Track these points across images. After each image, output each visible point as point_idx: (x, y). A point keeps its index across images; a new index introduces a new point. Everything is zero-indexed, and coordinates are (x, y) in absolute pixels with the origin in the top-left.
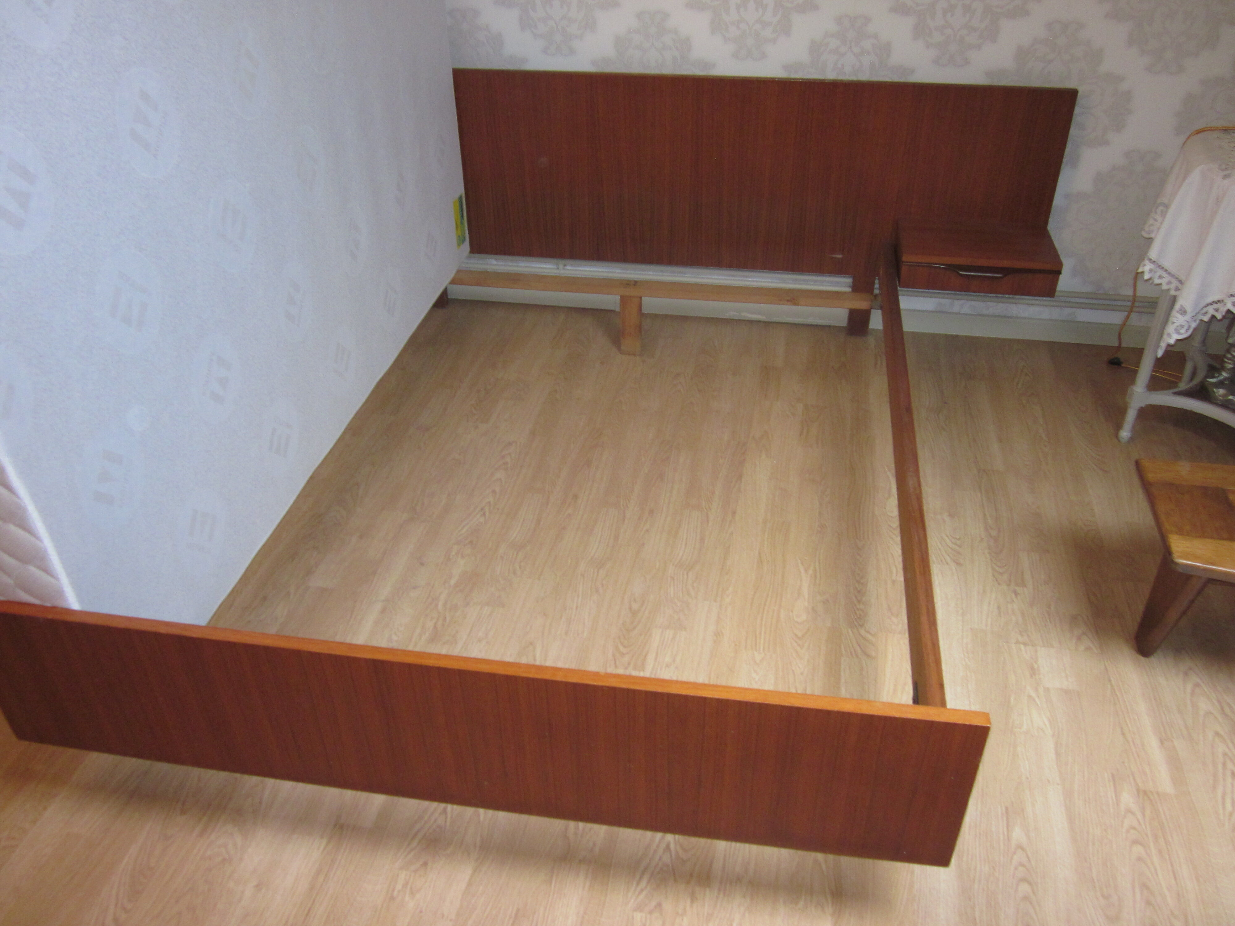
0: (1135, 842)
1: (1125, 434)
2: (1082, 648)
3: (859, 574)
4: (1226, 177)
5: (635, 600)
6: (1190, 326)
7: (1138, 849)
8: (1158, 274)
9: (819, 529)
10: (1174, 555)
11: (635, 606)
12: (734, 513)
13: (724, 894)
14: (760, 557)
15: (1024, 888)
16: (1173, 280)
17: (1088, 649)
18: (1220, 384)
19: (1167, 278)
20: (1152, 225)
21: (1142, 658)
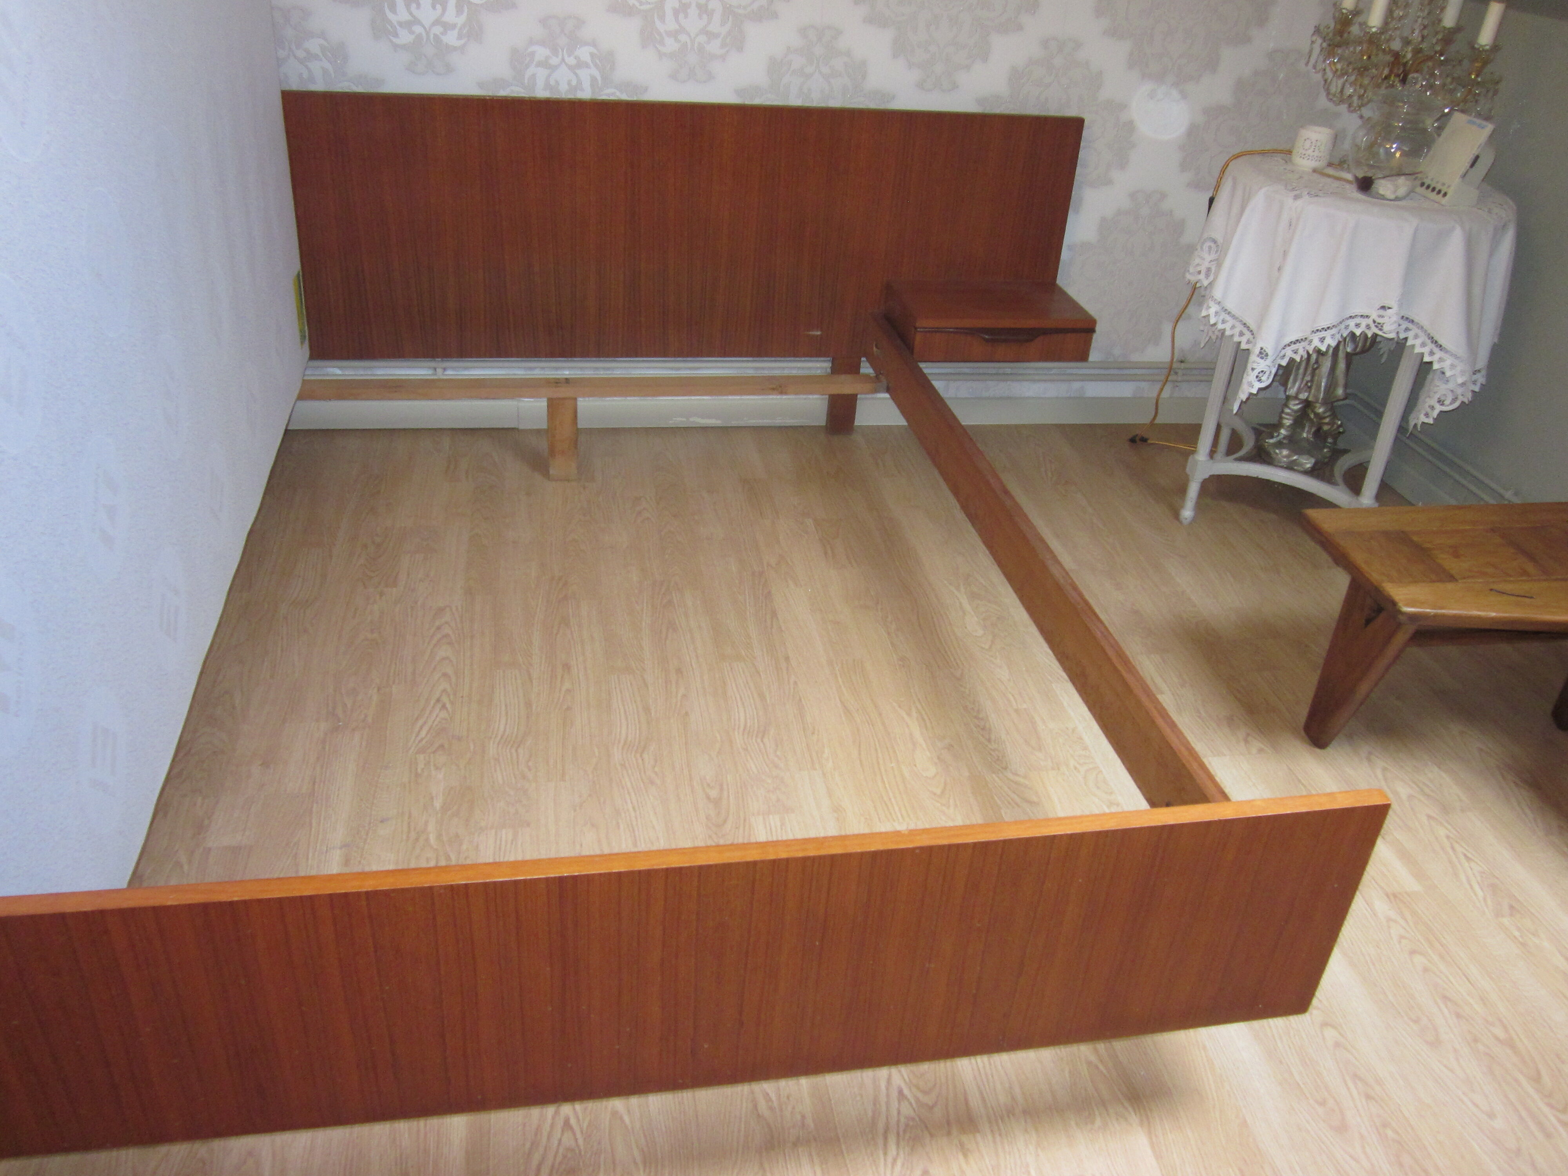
0: (1413, 952)
1: (1187, 513)
2: (1254, 751)
3: (973, 709)
4: (1296, 197)
5: (708, 785)
6: (1271, 372)
7: (1418, 959)
8: (1221, 318)
9: (900, 663)
10: (1400, 604)
11: (714, 793)
12: (787, 659)
13: (1000, 1135)
14: (845, 707)
15: (1330, 1033)
16: (1238, 324)
17: (1260, 751)
18: (1280, 445)
19: (1231, 322)
20: (1198, 265)
21: (1318, 750)
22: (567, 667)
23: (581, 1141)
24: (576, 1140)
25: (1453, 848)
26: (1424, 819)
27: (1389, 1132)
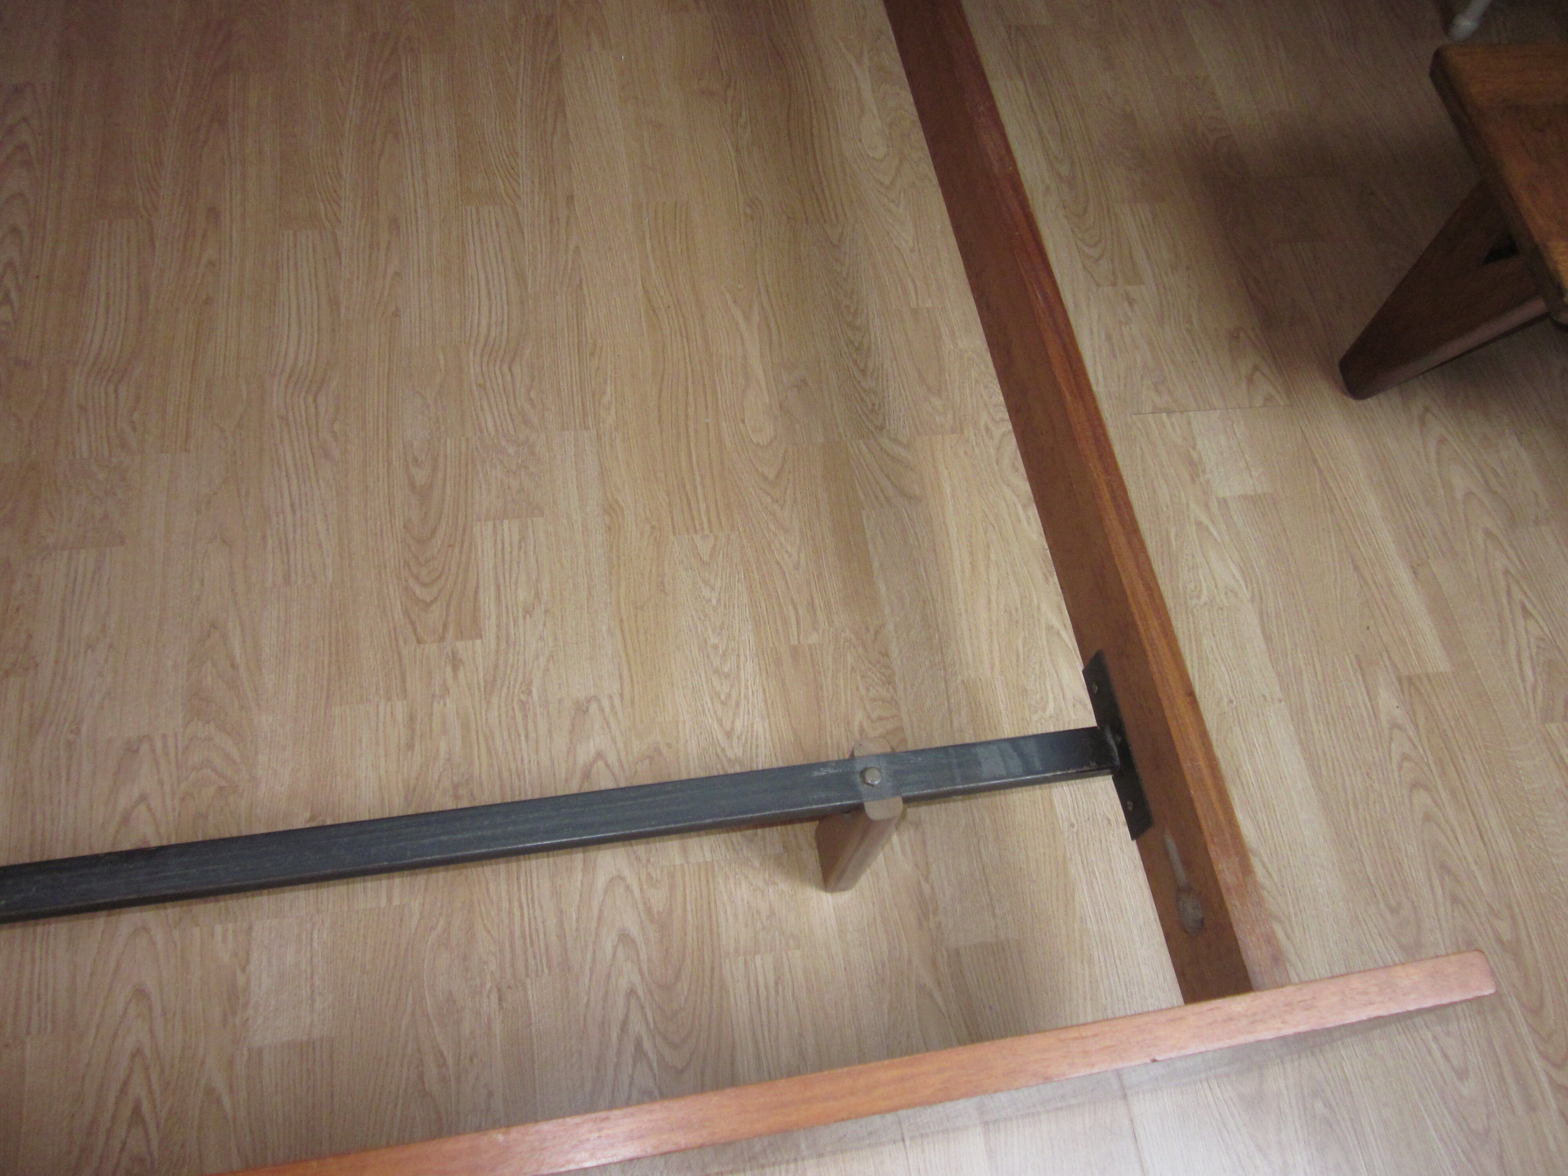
0: (1415, 786)
2: (1259, 401)
3: (848, 307)
5: (416, 460)
7: (1422, 798)
9: (748, 211)
11: (421, 476)
12: (570, 198)
14: (650, 301)
21: (1353, 402)
22: (214, 213)
23: (155, 1144)
24: (148, 1141)
25: (1509, 593)
26: (1480, 538)
27: (1319, 1106)
